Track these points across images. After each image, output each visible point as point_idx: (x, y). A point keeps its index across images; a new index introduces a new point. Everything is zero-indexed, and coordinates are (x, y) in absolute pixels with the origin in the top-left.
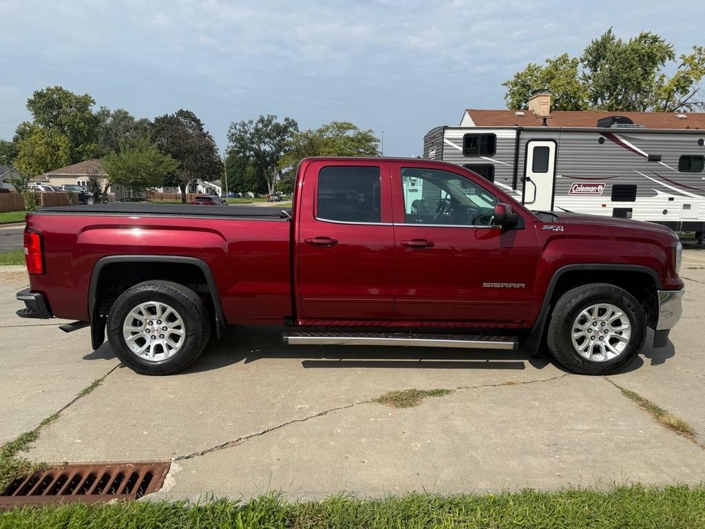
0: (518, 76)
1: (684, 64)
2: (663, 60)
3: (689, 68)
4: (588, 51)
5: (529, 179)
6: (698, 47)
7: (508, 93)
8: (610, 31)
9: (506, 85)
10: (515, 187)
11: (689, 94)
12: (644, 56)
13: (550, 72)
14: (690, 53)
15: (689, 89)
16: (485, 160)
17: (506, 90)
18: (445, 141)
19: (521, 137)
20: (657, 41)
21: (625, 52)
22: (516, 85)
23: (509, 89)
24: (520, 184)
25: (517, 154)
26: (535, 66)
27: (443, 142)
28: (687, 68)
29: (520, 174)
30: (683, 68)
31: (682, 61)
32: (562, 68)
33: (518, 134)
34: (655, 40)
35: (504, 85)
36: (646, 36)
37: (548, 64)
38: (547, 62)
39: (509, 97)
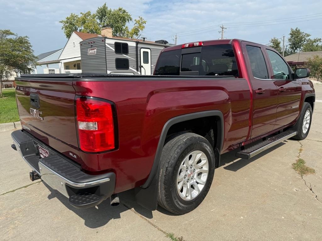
0: (68, 19)
1: (136, 23)
2: (128, 20)
3: (138, 25)
4: (98, 12)
5: (142, 67)
6: (141, 17)
7: (63, 26)
8: (105, 4)
9: (61, 22)
10: (137, 70)
11: (139, 36)
12: (121, 18)
13: (83, 19)
14: (138, 19)
15: (139, 34)
16: (124, 56)
17: (62, 25)
18: (106, 45)
19: (138, 46)
20: (125, 12)
21: (115, 15)
22: (67, 23)
23: (64, 25)
24: (139, 69)
25: (137, 54)
26: (74, 15)
27: (105, 45)
28: (137, 25)
29: (139, 64)
30: (136, 25)
31: (135, 22)
32: (89, 18)
33: (137, 44)
34: (124, 11)
35: (60, 22)
36: (121, 9)
37: (82, 15)
38: (81, 14)
39: (64, 29)
